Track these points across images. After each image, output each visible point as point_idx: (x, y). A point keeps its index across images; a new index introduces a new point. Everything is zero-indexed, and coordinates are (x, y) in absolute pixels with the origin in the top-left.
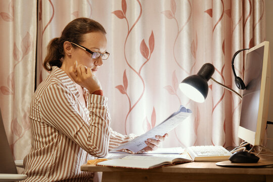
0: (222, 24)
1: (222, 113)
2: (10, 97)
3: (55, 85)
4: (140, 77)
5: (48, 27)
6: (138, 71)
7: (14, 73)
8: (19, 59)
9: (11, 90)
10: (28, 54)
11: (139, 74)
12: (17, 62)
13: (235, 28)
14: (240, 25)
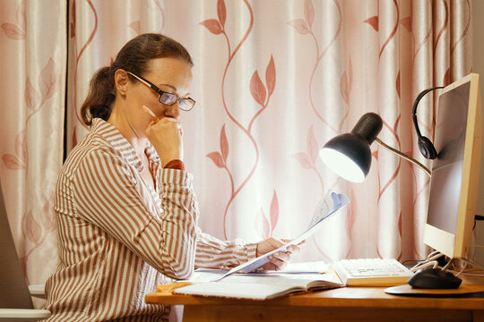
0: (395, 42)
1: (396, 200)
2: (20, 173)
3: (99, 152)
4: (251, 137)
5: (87, 48)
6: (246, 128)
7: (26, 131)
8: (35, 106)
9: (21, 161)
10: (51, 96)
11: (248, 132)
12: (32, 112)
13: (418, 50)
14: (428, 46)
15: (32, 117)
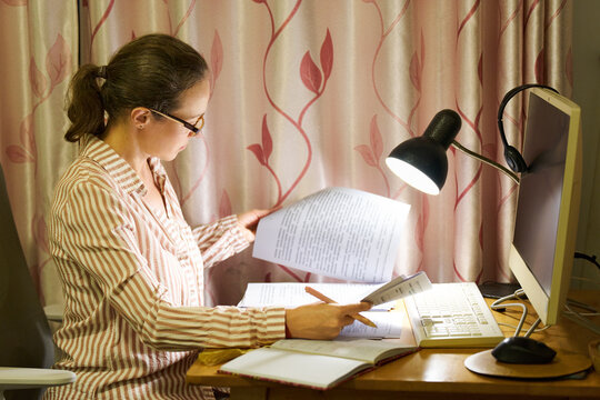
0: (477, 18)
1: (477, 208)
2: (28, 167)
4: (302, 132)
5: (104, 25)
6: (296, 120)
7: (33, 116)
8: (43, 93)
9: (28, 152)
10: (61, 81)
11: (298, 126)
12: (39, 100)
13: (505, 27)
14: (517, 22)
15: (39, 106)
